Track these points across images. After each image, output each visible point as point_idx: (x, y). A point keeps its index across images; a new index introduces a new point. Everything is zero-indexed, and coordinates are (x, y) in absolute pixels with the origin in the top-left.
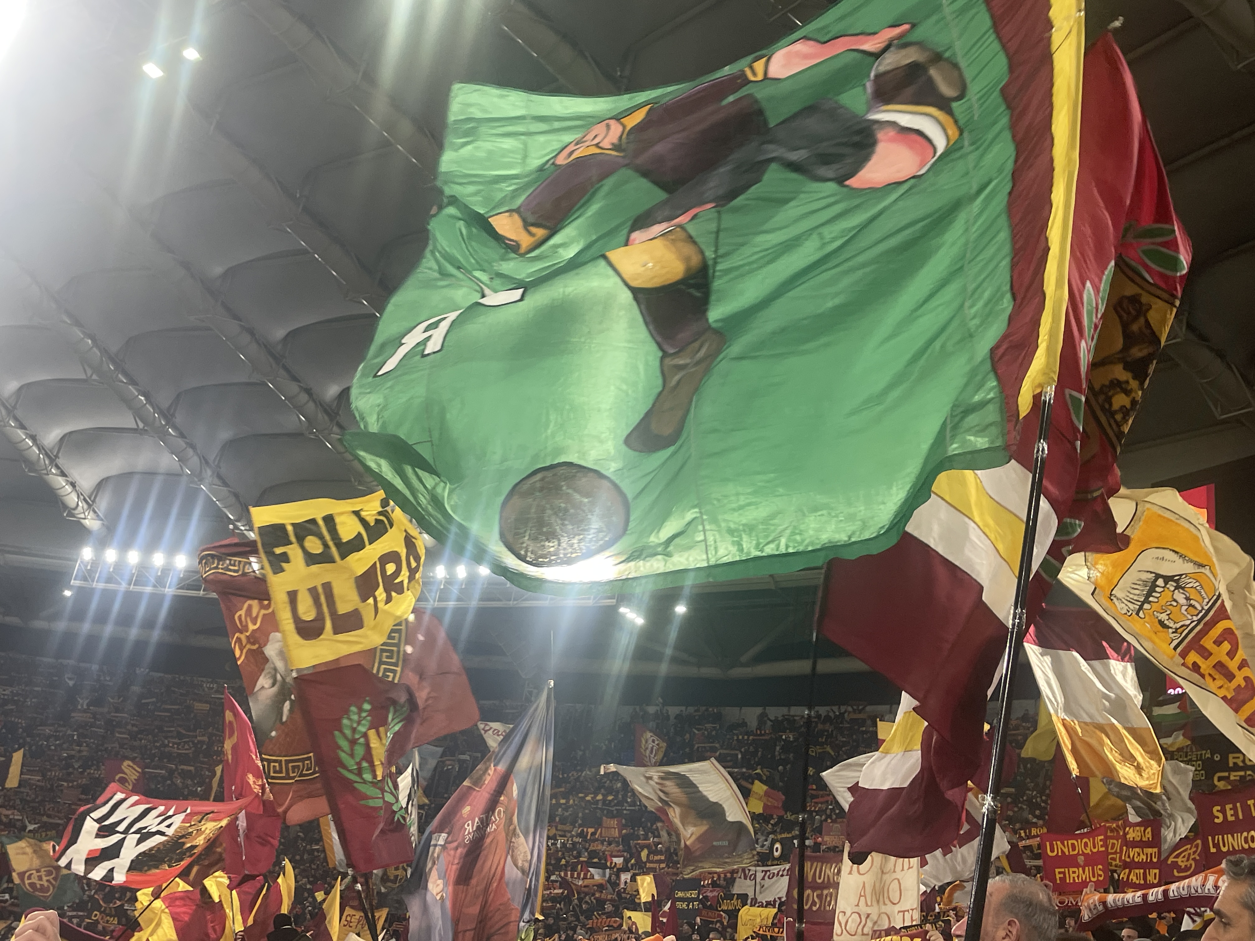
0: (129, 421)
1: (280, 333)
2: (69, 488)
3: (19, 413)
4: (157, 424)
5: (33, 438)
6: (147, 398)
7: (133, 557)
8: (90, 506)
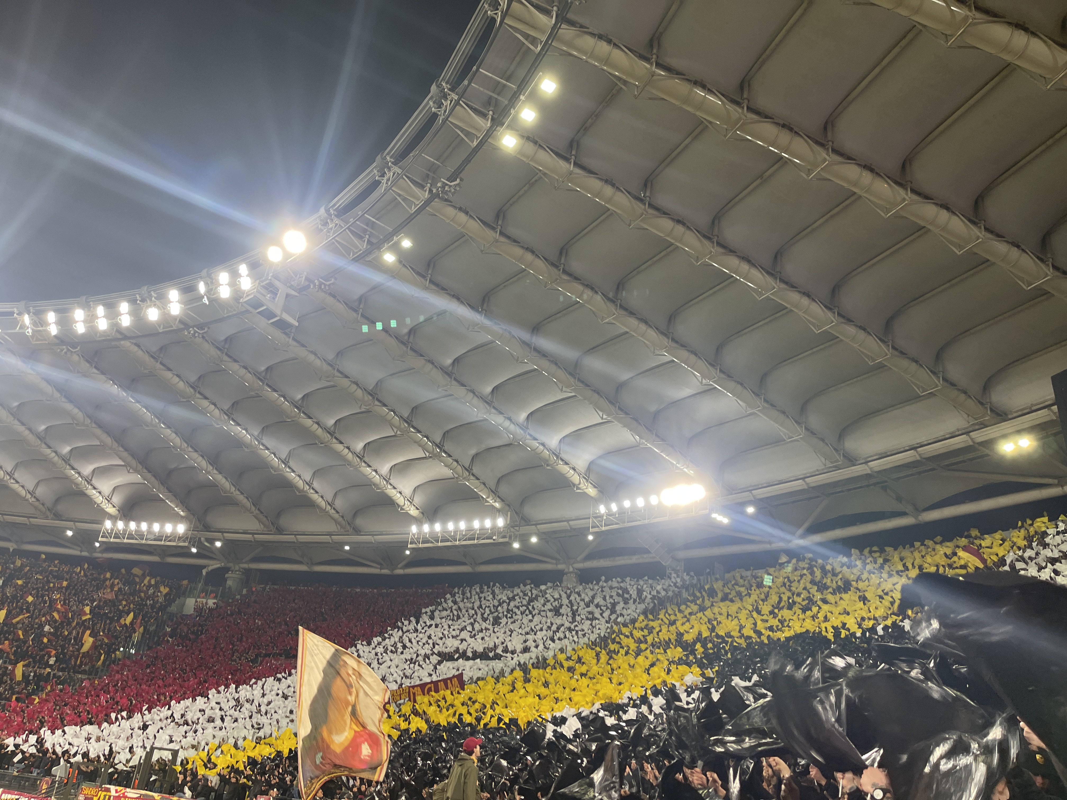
0: (420, 454)
1: (489, 389)
2: (399, 495)
3: (366, 459)
4: (435, 452)
5: (376, 471)
6: (427, 438)
7: (438, 527)
8: (411, 503)
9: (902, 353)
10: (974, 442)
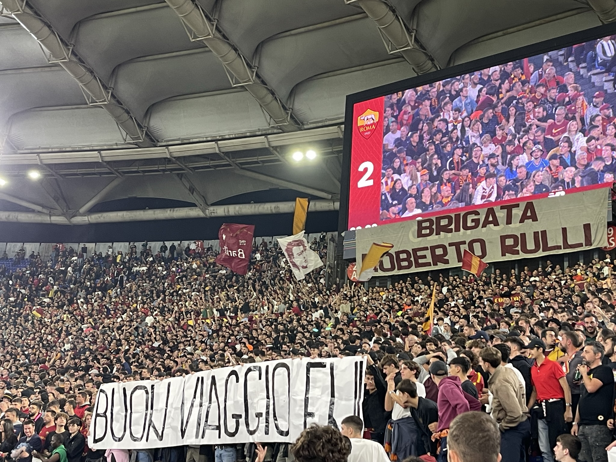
9: (224, 36)
10: (269, 145)
